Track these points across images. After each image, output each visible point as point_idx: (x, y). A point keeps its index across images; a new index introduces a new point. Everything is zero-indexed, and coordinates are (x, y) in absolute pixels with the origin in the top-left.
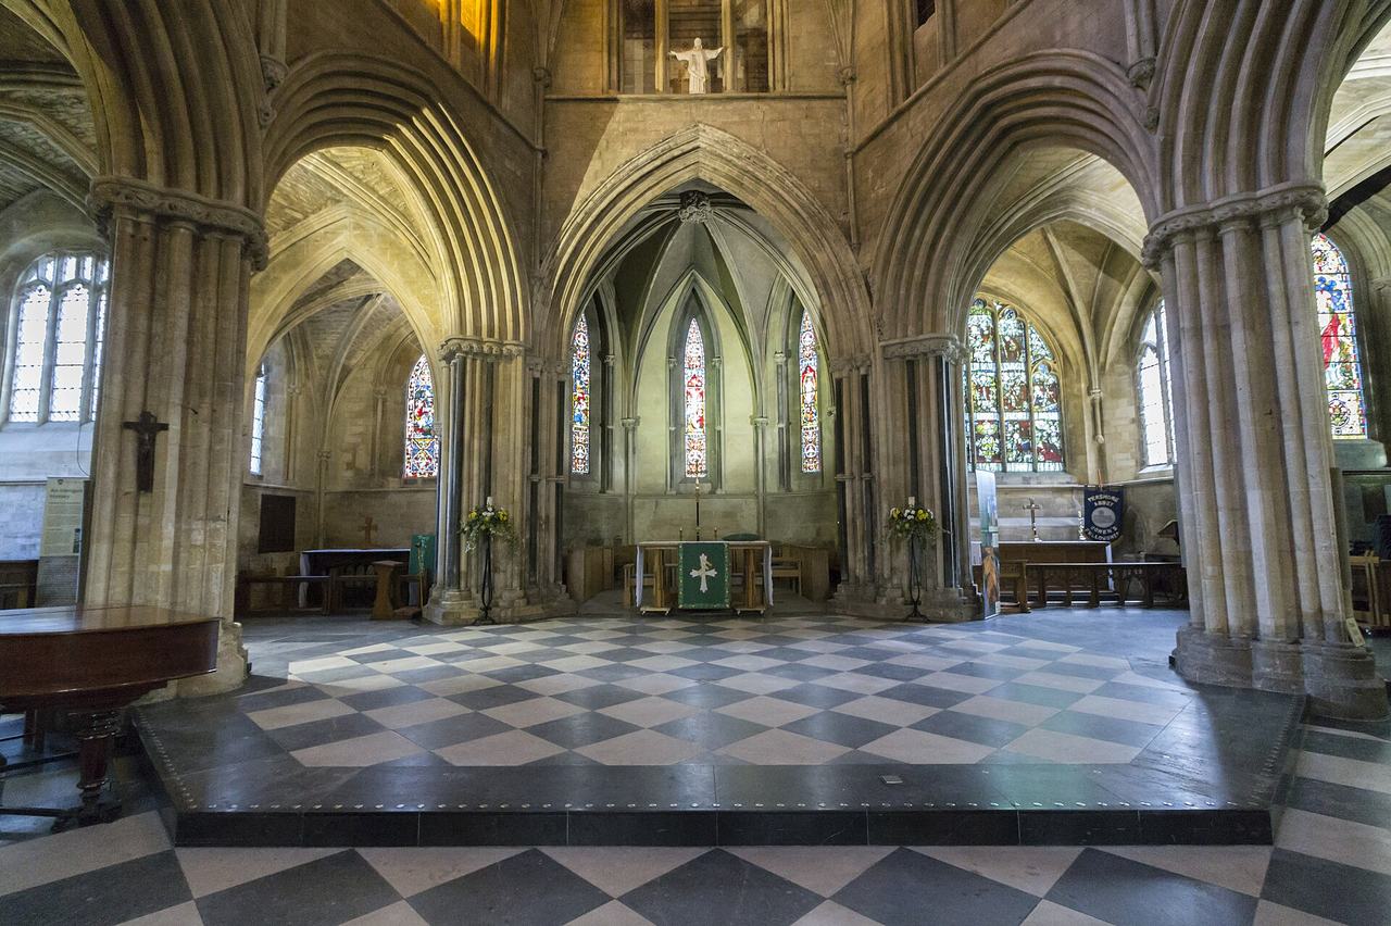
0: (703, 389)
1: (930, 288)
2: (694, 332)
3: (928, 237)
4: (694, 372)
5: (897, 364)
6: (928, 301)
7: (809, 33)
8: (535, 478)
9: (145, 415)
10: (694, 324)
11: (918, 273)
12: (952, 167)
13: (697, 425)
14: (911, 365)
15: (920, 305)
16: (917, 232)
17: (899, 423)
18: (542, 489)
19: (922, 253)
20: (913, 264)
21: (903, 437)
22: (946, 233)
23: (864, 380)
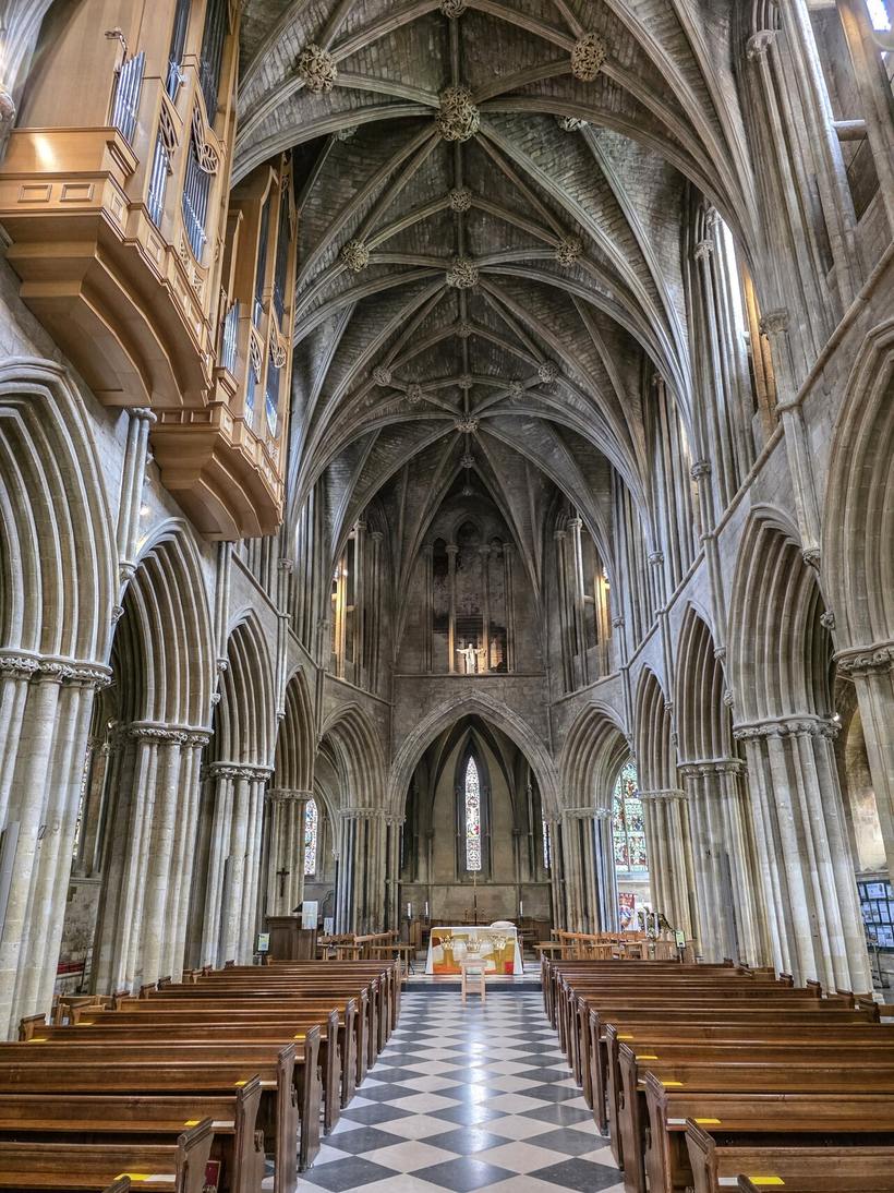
0: (478, 807)
1: (586, 784)
2: (472, 766)
3: (583, 760)
4: (472, 794)
5: (574, 822)
6: (586, 790)
7: (528, 641)
8: (388, 881)
9: (283, 869)
10: (472, 760)
11: (580, 776)
12: (589, 731)
13: (474, 832)
14: (581, 821)
15: (583, 791)
16: (578, 757)
17: (576, 853)
18: (391, 888)
19: (582, 766)
20: (578, 770)
21: (578, 860)
22: (591, 758)
23: (560, 826)
